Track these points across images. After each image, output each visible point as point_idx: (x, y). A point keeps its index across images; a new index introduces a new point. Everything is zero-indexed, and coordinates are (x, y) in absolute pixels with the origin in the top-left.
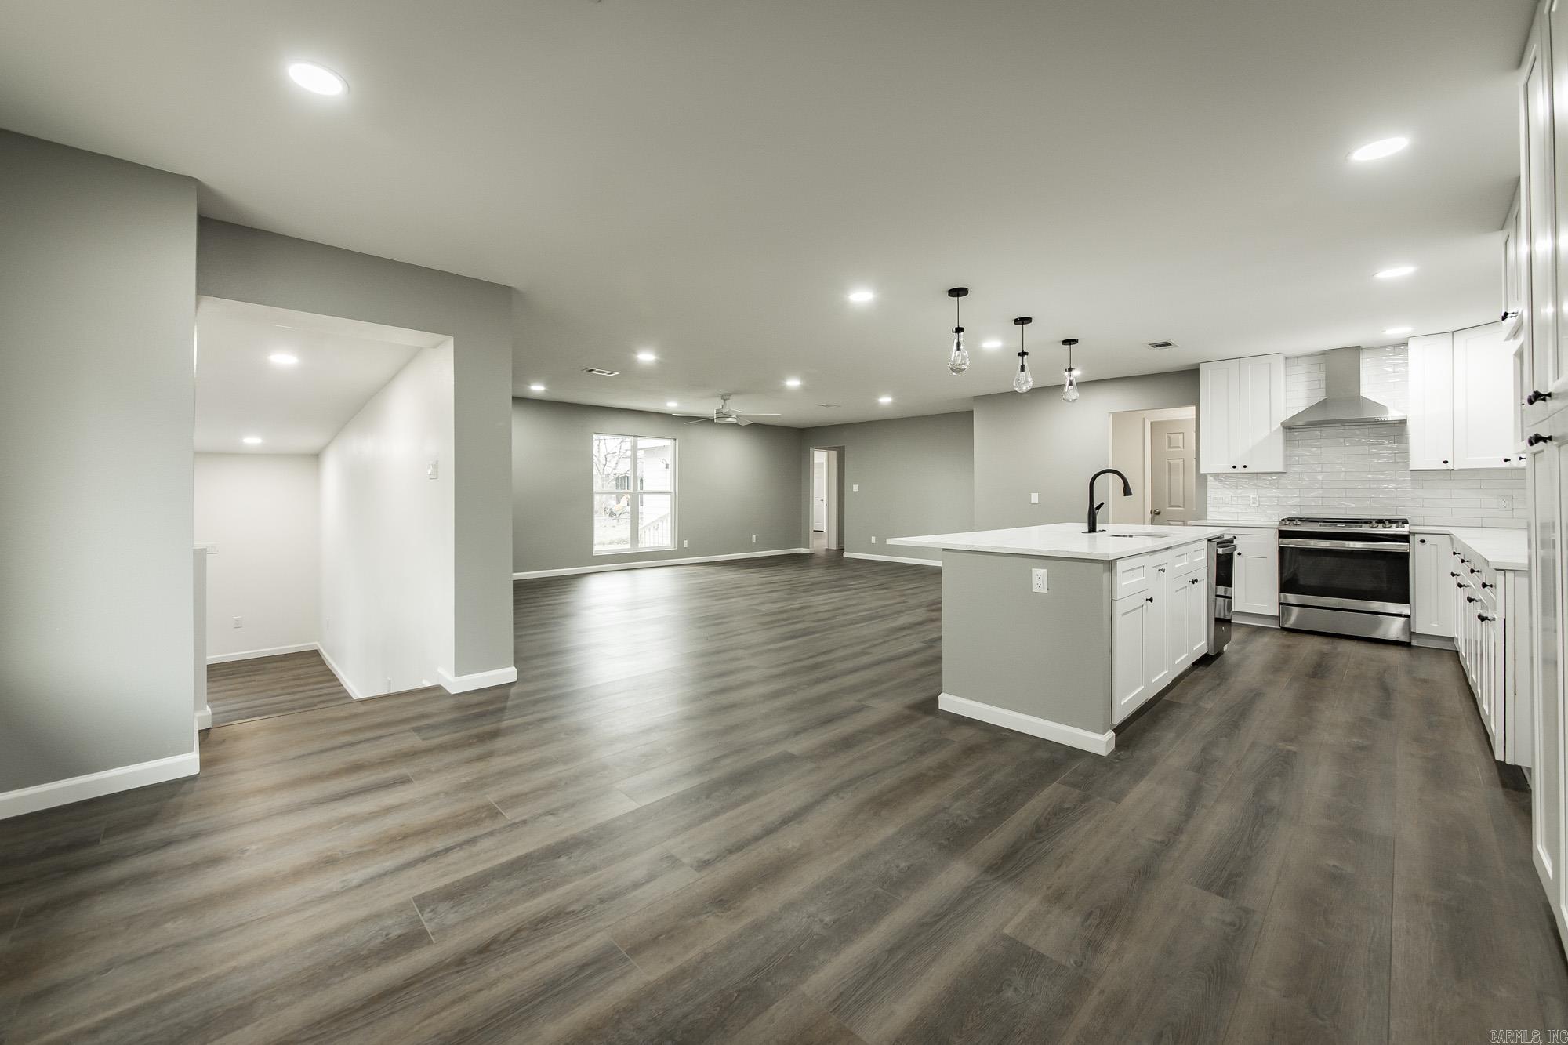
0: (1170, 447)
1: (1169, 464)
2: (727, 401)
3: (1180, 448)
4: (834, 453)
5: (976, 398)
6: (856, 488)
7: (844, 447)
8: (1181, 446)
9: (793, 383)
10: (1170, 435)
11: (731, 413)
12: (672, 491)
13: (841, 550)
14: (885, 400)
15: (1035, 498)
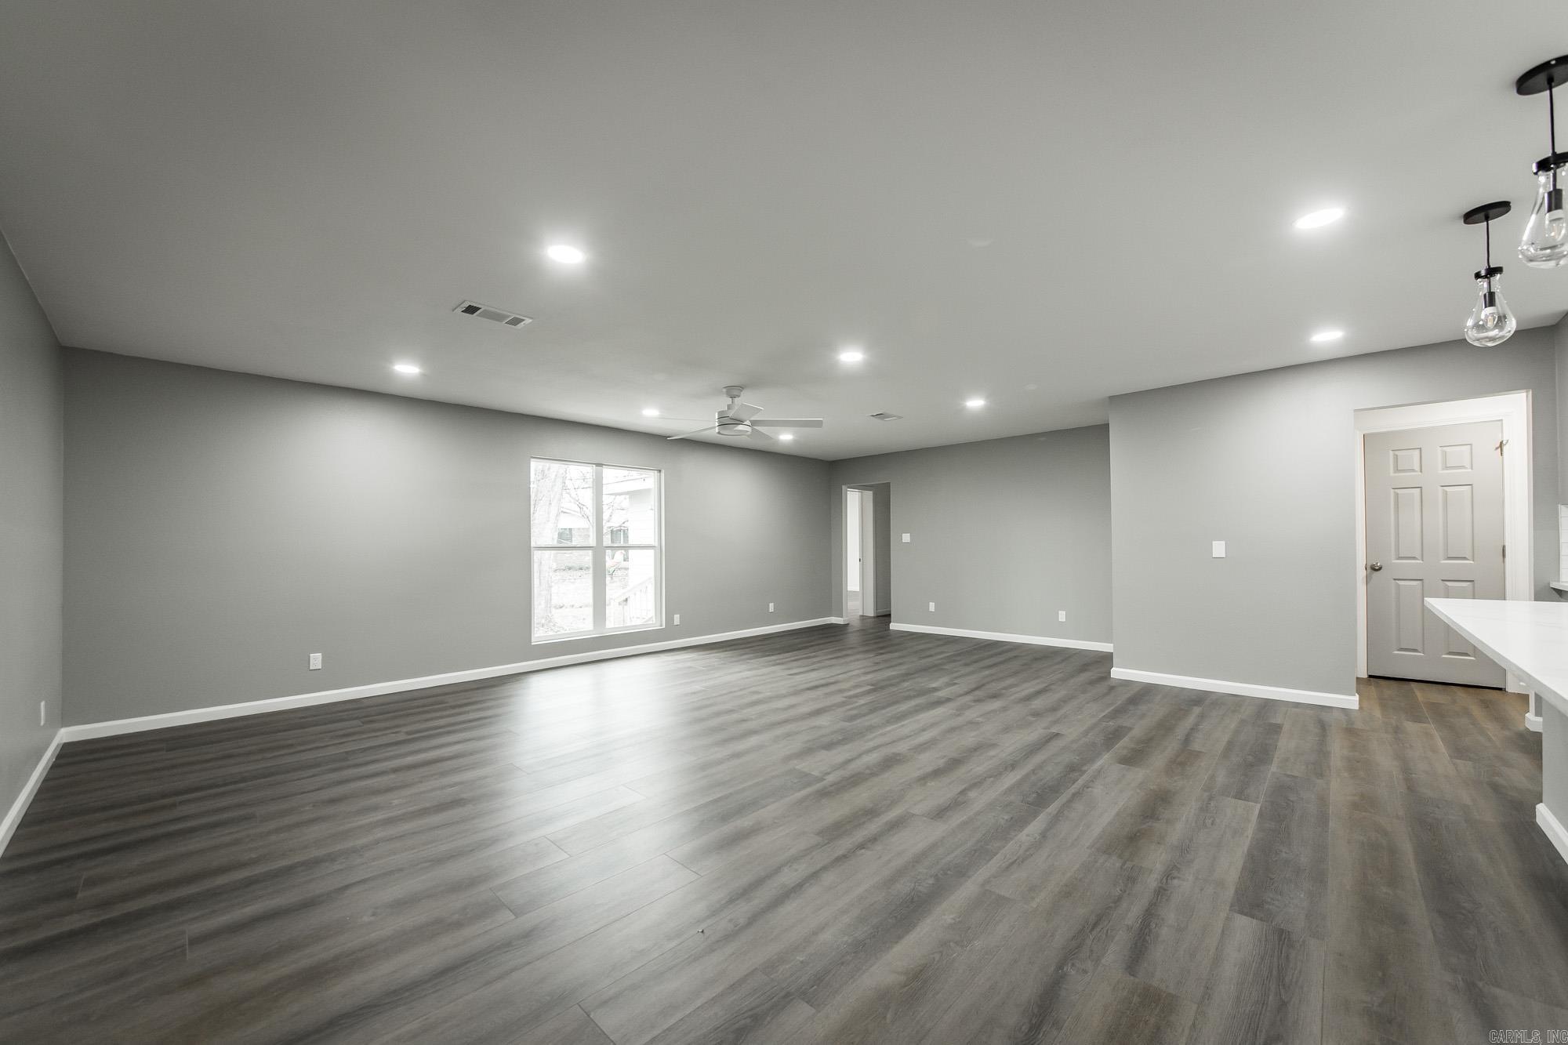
0: (1397, 470)
1: (1397, 495)
2: (736, 400)
3: (1413, 470)
4: (869, 494)
5: (1113, 399)
6: (906, 538)
7: (888, 485)
8: (1417, 467)
9: (851, 357)
10: (1397, 453)
11: (742, 416)
12: (656, 544)
13: (885, 617)
14: (975, 403)
15: (1219, 549)
